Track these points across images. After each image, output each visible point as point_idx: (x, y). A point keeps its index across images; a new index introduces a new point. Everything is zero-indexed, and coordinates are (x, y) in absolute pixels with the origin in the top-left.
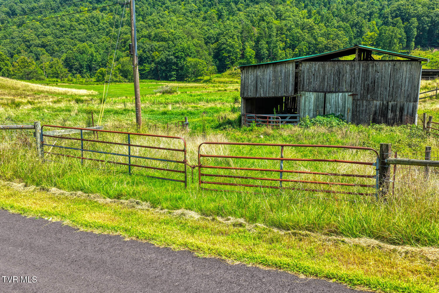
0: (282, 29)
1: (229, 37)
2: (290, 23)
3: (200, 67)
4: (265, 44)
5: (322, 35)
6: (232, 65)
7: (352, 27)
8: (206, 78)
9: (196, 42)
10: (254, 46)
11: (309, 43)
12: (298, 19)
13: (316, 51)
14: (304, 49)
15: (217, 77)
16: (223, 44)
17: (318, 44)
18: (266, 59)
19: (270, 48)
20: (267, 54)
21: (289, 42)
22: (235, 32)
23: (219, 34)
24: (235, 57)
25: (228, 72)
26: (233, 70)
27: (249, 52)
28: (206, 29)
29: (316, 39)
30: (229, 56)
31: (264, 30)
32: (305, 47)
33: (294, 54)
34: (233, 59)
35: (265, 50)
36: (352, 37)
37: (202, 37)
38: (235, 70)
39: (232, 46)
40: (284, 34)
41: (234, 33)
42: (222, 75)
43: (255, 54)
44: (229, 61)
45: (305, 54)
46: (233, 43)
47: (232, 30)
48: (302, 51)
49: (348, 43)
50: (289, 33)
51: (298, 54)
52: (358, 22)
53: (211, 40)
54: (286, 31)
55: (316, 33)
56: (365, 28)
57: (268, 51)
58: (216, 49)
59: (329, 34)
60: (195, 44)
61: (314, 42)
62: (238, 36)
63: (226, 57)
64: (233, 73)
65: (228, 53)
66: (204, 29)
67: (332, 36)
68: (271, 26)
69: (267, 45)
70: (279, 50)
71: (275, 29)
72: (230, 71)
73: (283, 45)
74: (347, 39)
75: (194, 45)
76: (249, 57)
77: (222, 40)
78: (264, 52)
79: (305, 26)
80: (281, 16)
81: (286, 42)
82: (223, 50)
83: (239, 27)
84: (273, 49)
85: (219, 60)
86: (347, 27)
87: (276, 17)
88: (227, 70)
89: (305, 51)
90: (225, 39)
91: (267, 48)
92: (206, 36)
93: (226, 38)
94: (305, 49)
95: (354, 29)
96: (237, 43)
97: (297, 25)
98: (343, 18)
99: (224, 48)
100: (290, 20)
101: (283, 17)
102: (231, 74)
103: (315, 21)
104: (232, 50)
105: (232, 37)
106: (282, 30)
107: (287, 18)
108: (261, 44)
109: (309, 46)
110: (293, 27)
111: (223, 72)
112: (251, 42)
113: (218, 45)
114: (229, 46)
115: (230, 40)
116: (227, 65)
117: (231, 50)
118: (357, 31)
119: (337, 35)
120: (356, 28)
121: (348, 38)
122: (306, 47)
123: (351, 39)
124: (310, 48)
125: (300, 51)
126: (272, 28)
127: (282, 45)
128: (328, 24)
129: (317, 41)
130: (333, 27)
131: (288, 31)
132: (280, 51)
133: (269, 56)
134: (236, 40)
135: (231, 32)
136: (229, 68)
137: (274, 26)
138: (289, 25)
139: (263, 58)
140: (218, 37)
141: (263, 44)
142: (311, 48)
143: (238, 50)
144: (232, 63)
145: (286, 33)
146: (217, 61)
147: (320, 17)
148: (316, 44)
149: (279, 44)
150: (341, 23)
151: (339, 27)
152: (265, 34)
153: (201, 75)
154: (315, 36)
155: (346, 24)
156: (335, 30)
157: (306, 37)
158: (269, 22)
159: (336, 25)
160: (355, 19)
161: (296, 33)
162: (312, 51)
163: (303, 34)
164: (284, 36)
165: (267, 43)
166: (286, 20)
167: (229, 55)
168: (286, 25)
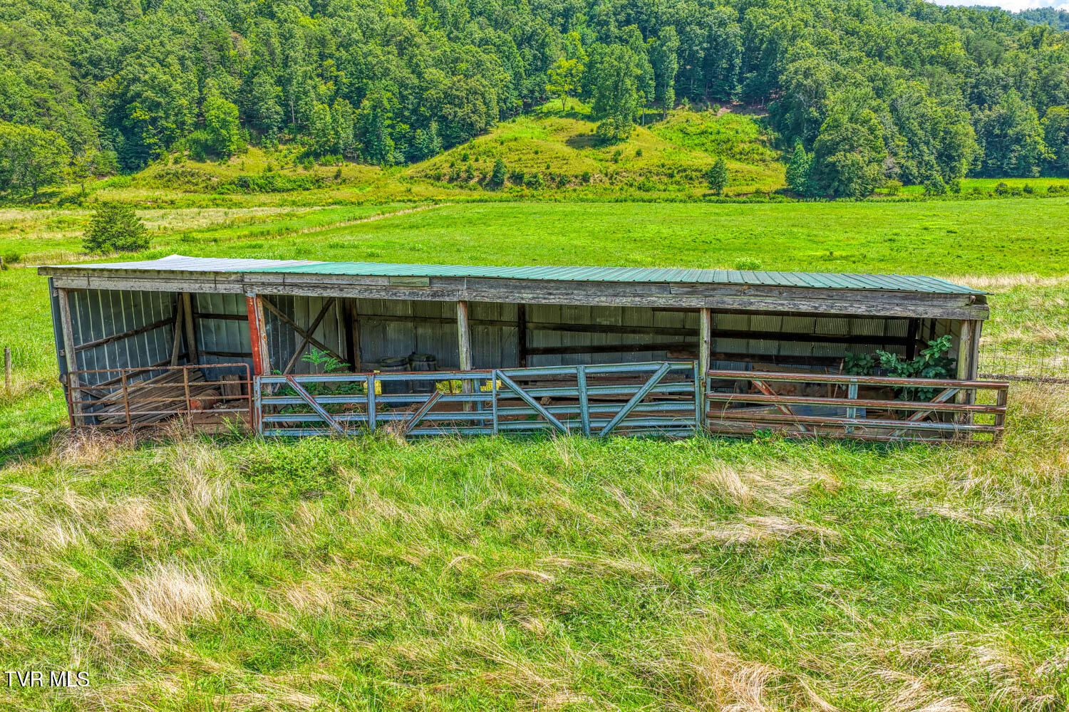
0: (322, 42)
1: (153, 60)
2: (349, 27)
3: (41, 155)
4: (272, 85)
5: (438, 63)
6: (167, 147)
7: (519, 46)
8: (71, 189)
9: (37, 73)
10: (241, 91)
11: (402, 85)
12: (372, 15)
13: (422, 109)
14: (385, 102)
15: (113, 185)
16: (136, 80)
17: (427, 89)
18: (275, 129)
19: (287, 98)
20: (277, 113)
21: (344, 80)
22: (175, 45)
23: (125, 51)
24: (175, 122)
25: (154, 168)
26: (170, 164)
27: (218, 108)
28: (86, 34)
29: (420, 75)
30: (154, 121)
31: (267, 44)
32: (389, 94)
33: (360, 115)
34: (166, 128)
35: (271, 102)
36: (522, 70)
37: (59, 58)
38: (176, 162)
39: (164, 91)
40: (331, 56)
41: (168, 48)
42: (134, 179)
43: (236, 113)
44: (154, 135)
45: (390, 115)
46: (165, 78)
47: (166, 40)
48: (380, 108)
49: (511, 86)
50: (343, 54)
51: (369, 114)
52: (534, 33)
53: (102, 70)
54: (338, 49)
55: (419, 57)
56: (553, 46)
57: (281, 105)
58: (113, 96)
59: (456, 60)
60: (32, 77)
61: (416, 81)
62: (182, 60)
63: (144, 121)
64: (168, 174)
65: (150, 110)
66: (78, 33)
67: (463, 66)
68: (290, 31)
69: (280, 89)
70: (315, 102)
71: (302, 43)
72: (161, 167)
73: (328, 89)
74: (508, 76)
75: (28, 82)
76: (216, 124)
77: (131, 67)
78: (267, 109)
79: (393, 36)
80: (325, 6)
81: (336, 80)
82: (133, 99)
83: (189, 29)
84: (298, 98)
85: (125, 130)
86: (504, 43)
87: (311, 8)
88: (150, 162)
89: (388, 107)
90: (140, 65)
91: (277, 96)
92: (85, 55)
93: (144, 60)
94: (390, 100)
95: (527, 51)
96: (179, 80)
97: (368, 34)
98: (496, 20)
99: (138, 95)
100: (349, 19)
101: (330, 9)
102: (161, 177)
103: (425, 25)
104: (161, 100)
105: (162, 63)
106: (324, 46)
107: (343, 13)
108: (260, 85)
109: (400, 93)
110: (355, 36)
111: (138, 168)
112: (230, 78)
113: (119, 84)
114: (153, 88)
115: (154, 70)
116: (150, 149)
117: (156, 99)
118: (535, 56)
119: (479, 64)
120: (531, 47)
121: (511, 72)
122: (394, 94)
123: (517, 76)
124: (403, 98)
125: (374, 108)
126: (291, 36)
127: (325, 89)
128: (455, 33)
129: (423, 78)
130: (469, 41)
131: (341, 49)
132: (318, 107)
133: (286, 120)
134: (176, 68)
135: (162, 44)
136: (158, 156)
137: (299, 32)
138: (344, 32)
139: (269, 127)
140: (120, 58)
141: (267, 85)
142: (408, 99)
143: (184, 102)
144: (168, 141)
145: (337, 54)
146: (117, 135)
147: (436, 14)
148: (421, 88)
149: (315, 87)
150: (490, 32)
151: (484, 42)
152: (272, 53)
153: (50, 181)
154: (417, 64)
155: (502, 35)
156: (474, 49)
157: (393, 68)
158: (286, 21)
159: (478, 35)
160: (526, 24)
161: (365, 56)
162: (410, 107)
163: (383, 59)
164: (330, 62)
165: (280, 81)
166: (339, 16)
167: (153, 115)
168: (335, 32)
